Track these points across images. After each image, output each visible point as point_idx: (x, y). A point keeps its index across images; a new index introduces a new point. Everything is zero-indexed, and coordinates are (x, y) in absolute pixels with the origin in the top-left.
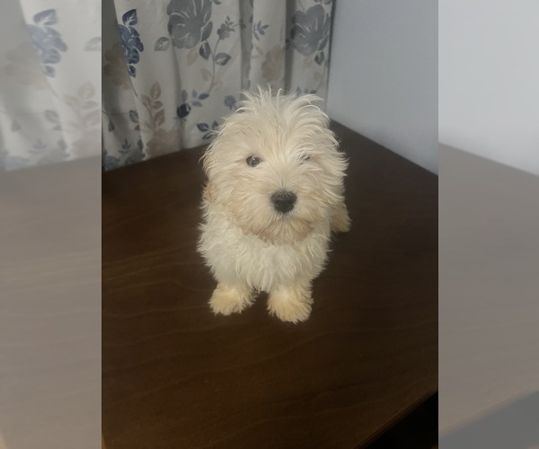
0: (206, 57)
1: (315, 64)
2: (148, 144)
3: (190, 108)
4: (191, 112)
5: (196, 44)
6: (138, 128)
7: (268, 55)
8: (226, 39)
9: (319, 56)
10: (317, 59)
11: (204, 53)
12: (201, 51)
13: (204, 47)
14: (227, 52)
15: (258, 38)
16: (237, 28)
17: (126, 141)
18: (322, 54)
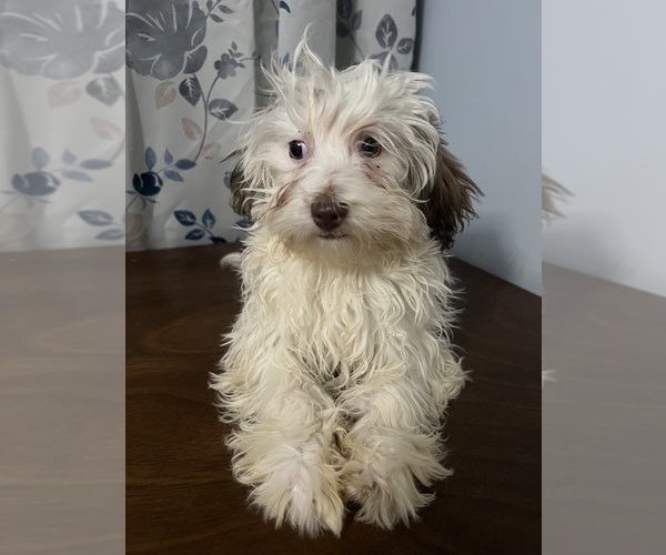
0: (193, 101)
3: (161, 183)
4: (163, 189)
5: (173, 75)
8: (229, 77)
11: (190, 92)
12: (183, 89)
13: (189, 83)
14: (231, 99)
16: (250, 64)
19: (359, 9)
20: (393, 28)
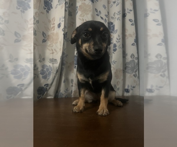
1: (133, 77)
2: (74, 92)
6: (72, 86)
7: (117, 70)
9: (135, 74)
10: (134, 75)
15: (113, 65)
17: (68, 88)
18: (136, 74)
19: (126, 53)
20: (134, 55)
